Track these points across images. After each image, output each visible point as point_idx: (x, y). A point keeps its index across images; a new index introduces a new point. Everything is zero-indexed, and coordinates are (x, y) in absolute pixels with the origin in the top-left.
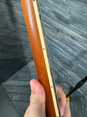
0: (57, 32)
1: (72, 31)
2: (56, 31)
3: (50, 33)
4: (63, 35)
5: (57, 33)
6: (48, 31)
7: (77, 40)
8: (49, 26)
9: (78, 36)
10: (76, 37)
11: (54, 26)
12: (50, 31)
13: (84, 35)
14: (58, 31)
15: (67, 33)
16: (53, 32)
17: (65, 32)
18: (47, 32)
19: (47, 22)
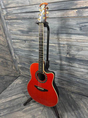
4: (29, 42)
5: (26, 43)
6: (20, 46)
7: (37, 40)
8: (19, 41)
10: (35, 39)
11: (22, 39)
12: (21, 45)
14: (25, 41)
16: (23, 44)
17: (29, 39)
19: (17, 39)
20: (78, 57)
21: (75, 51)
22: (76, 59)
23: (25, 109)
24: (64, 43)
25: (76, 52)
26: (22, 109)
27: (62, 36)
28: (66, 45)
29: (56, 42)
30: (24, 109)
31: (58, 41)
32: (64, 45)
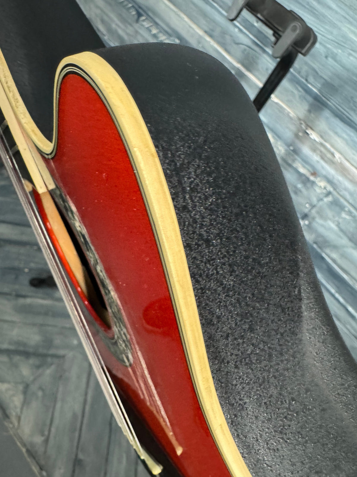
0: (137, 21)
1: (182, 15)
2: (134, 13)
3: (114, 26)
4: (154, 31)
5: (136, 26)
6: (105, 18)
9: (200, 37)
12: (112, 15)
13: (218, 30)
14: (139, 15)
15: (168, 25)
16: (124, 21)
17: (163, 21)
18: (103, 21)
20: (334, 261)
21: (341, 230)
22: (323, 258)
23: (28, 301)
24: (318, 167)
25: (344, 241)
26: (18, 296)
27: (339, 131)
28: (322, 184)
29: (288, 135)
30: (24, 297)
31: (297, 136)
32: (314, 174)
